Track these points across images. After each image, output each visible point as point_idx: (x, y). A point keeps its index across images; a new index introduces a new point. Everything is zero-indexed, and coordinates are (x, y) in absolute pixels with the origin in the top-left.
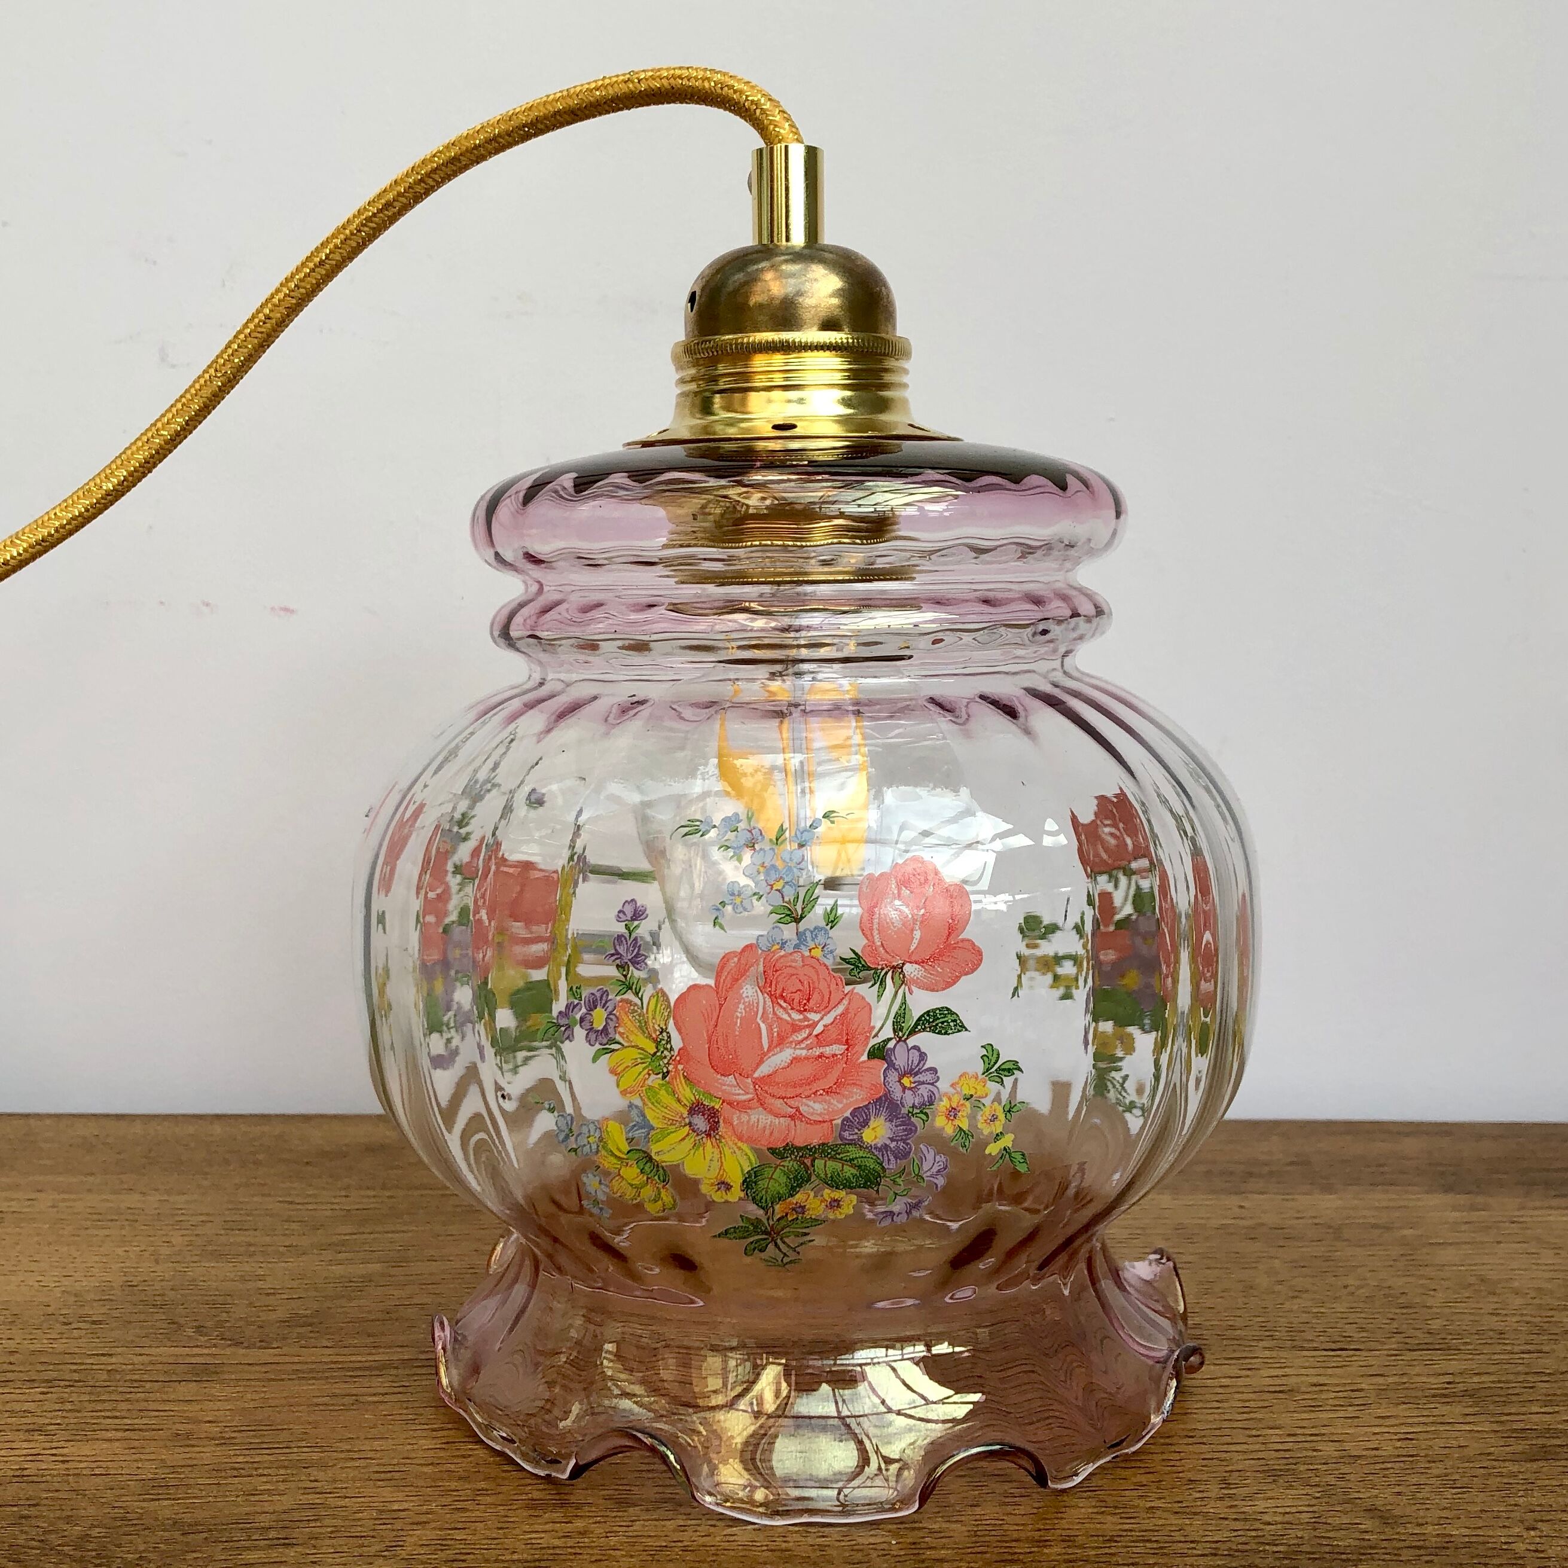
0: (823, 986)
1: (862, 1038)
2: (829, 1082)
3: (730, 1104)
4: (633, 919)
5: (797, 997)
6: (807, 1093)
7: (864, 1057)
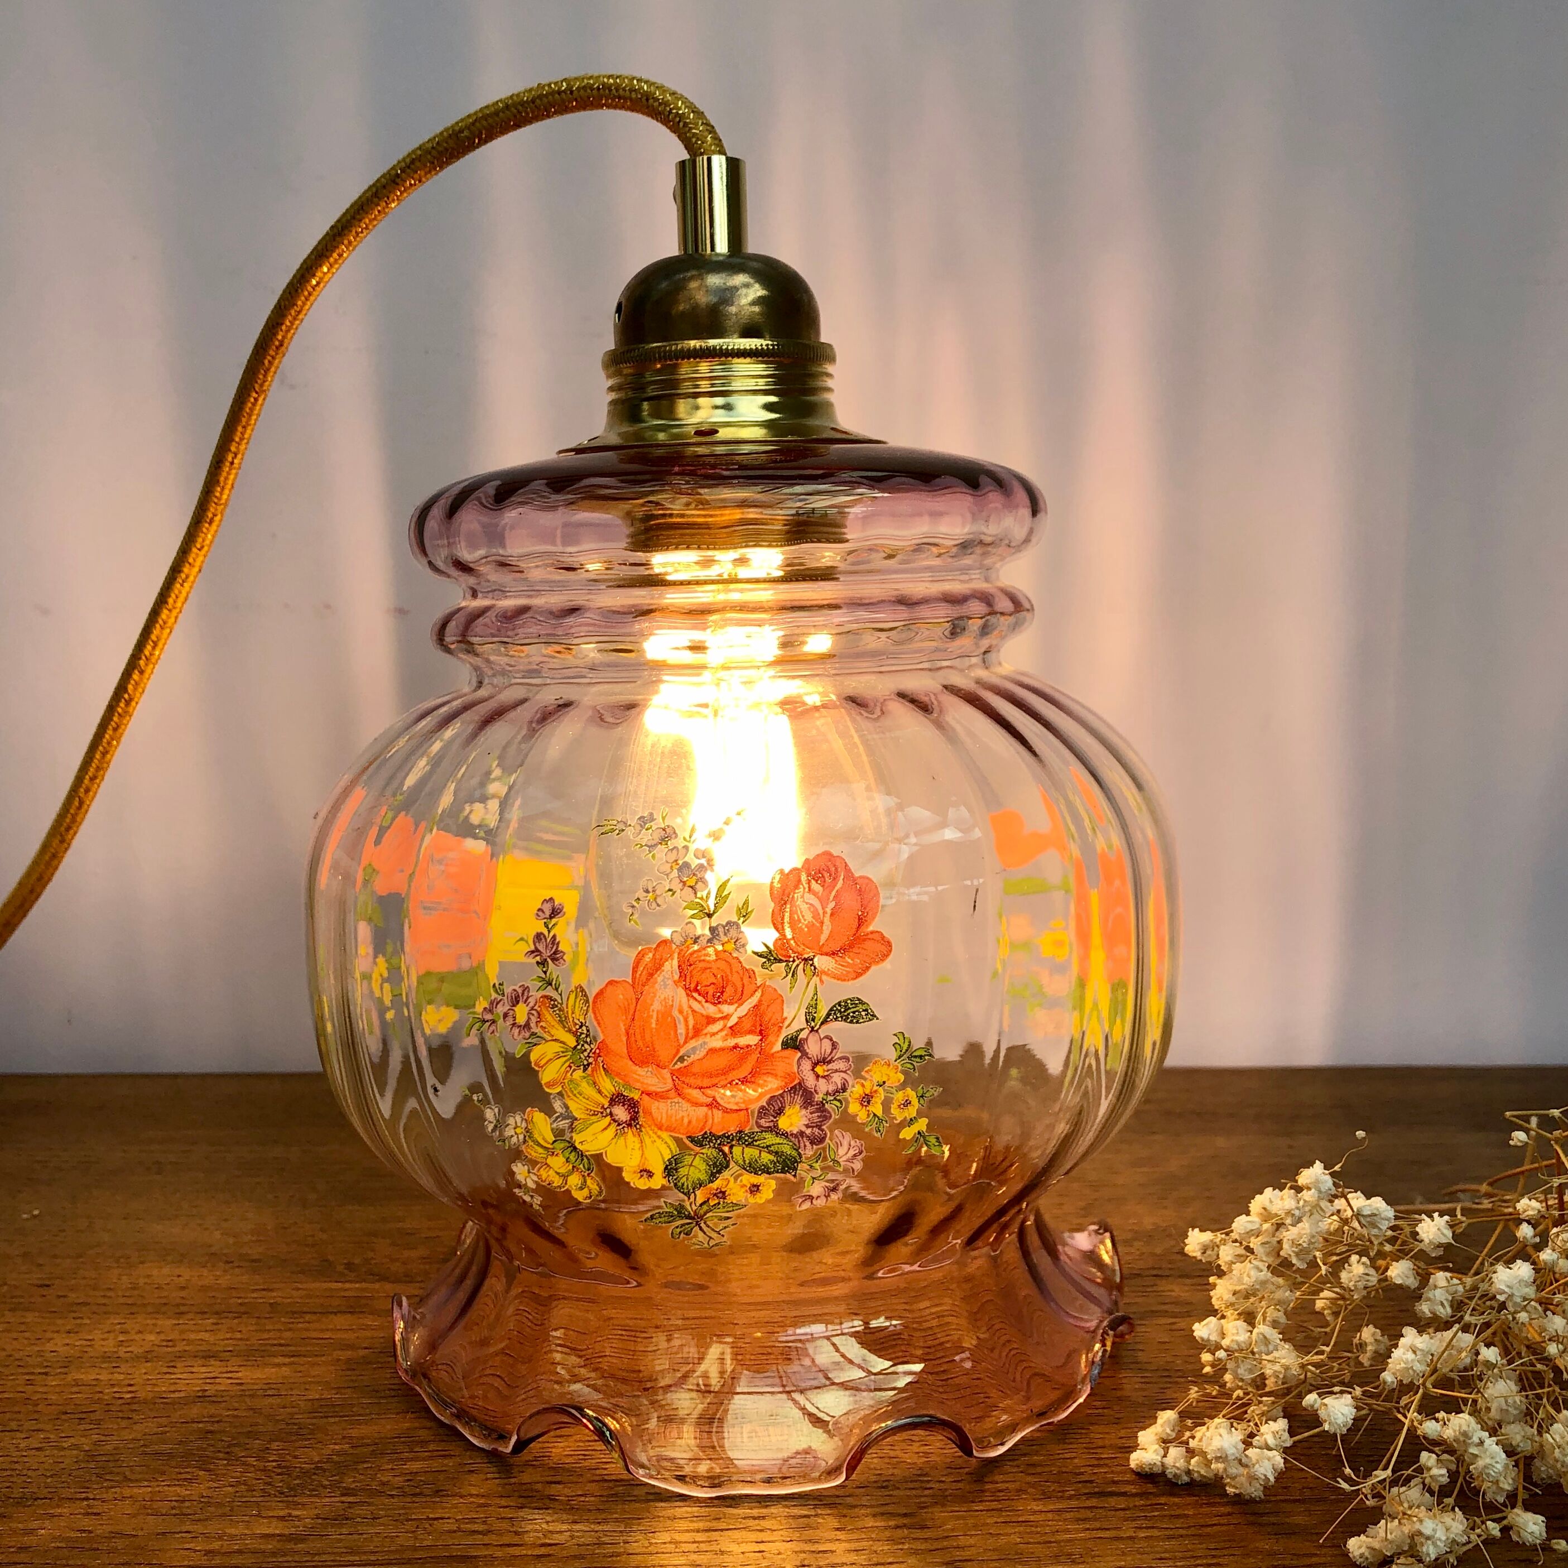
0: (735, 978)
1: (776, 1029)
2: (744, 1071)
3: (649, 1094)
4: (551, 918)
5: (711, 990)
6: (722, 1083)
7: (778, 1047)
